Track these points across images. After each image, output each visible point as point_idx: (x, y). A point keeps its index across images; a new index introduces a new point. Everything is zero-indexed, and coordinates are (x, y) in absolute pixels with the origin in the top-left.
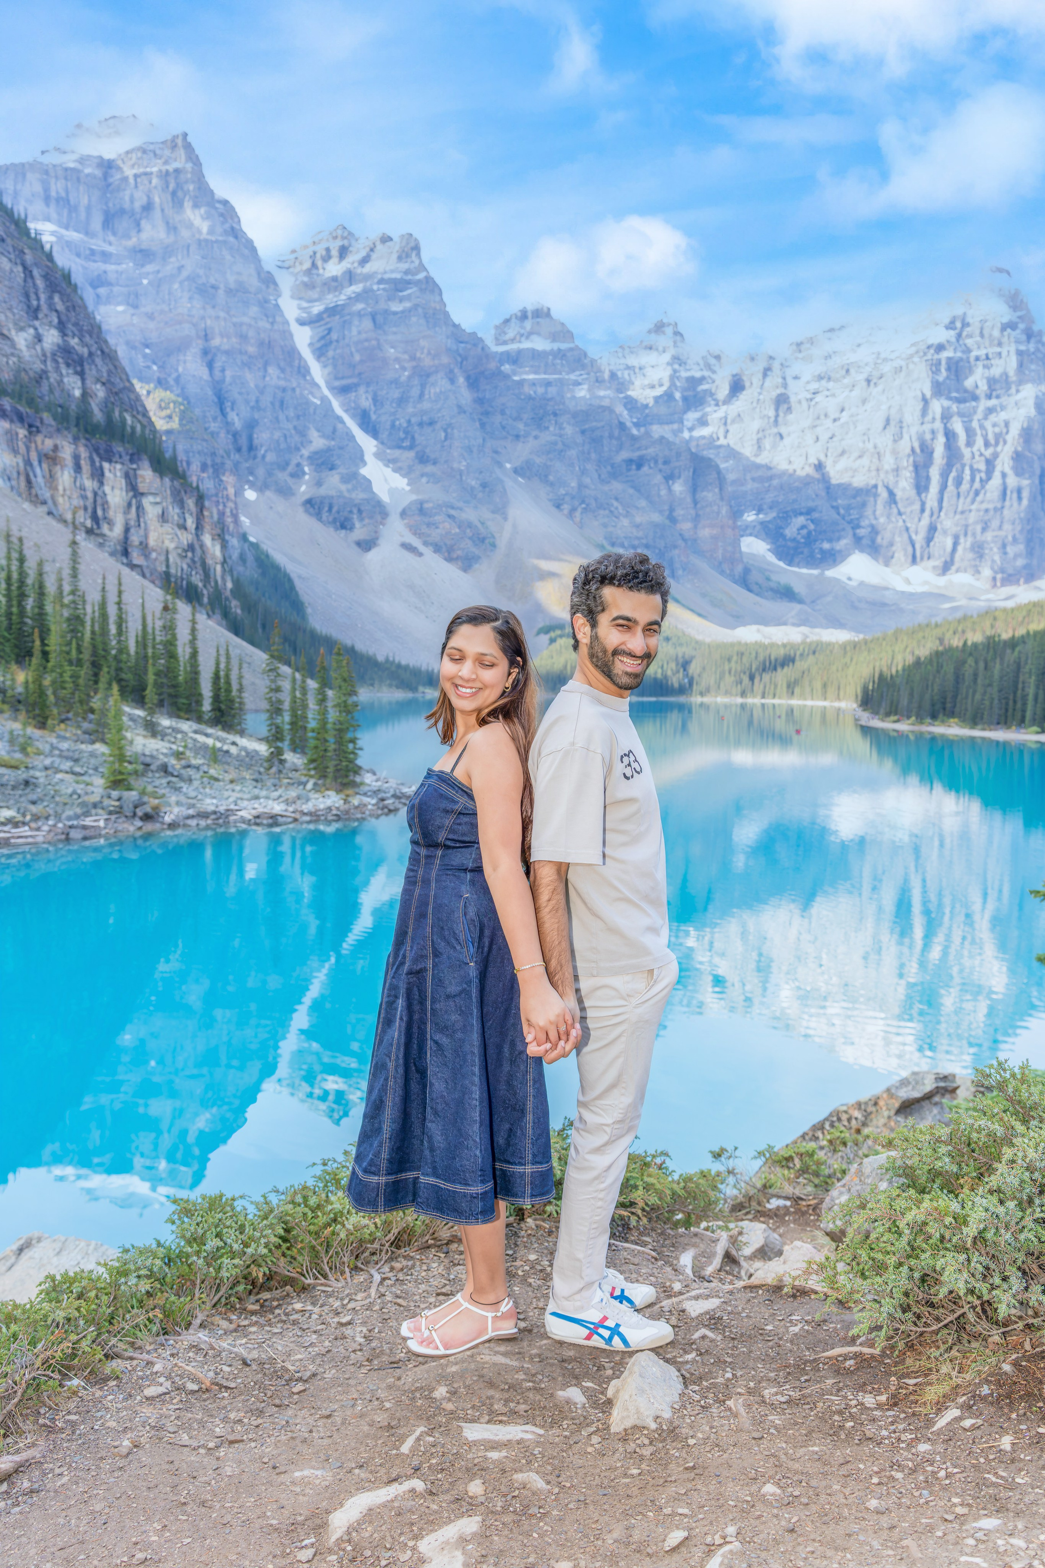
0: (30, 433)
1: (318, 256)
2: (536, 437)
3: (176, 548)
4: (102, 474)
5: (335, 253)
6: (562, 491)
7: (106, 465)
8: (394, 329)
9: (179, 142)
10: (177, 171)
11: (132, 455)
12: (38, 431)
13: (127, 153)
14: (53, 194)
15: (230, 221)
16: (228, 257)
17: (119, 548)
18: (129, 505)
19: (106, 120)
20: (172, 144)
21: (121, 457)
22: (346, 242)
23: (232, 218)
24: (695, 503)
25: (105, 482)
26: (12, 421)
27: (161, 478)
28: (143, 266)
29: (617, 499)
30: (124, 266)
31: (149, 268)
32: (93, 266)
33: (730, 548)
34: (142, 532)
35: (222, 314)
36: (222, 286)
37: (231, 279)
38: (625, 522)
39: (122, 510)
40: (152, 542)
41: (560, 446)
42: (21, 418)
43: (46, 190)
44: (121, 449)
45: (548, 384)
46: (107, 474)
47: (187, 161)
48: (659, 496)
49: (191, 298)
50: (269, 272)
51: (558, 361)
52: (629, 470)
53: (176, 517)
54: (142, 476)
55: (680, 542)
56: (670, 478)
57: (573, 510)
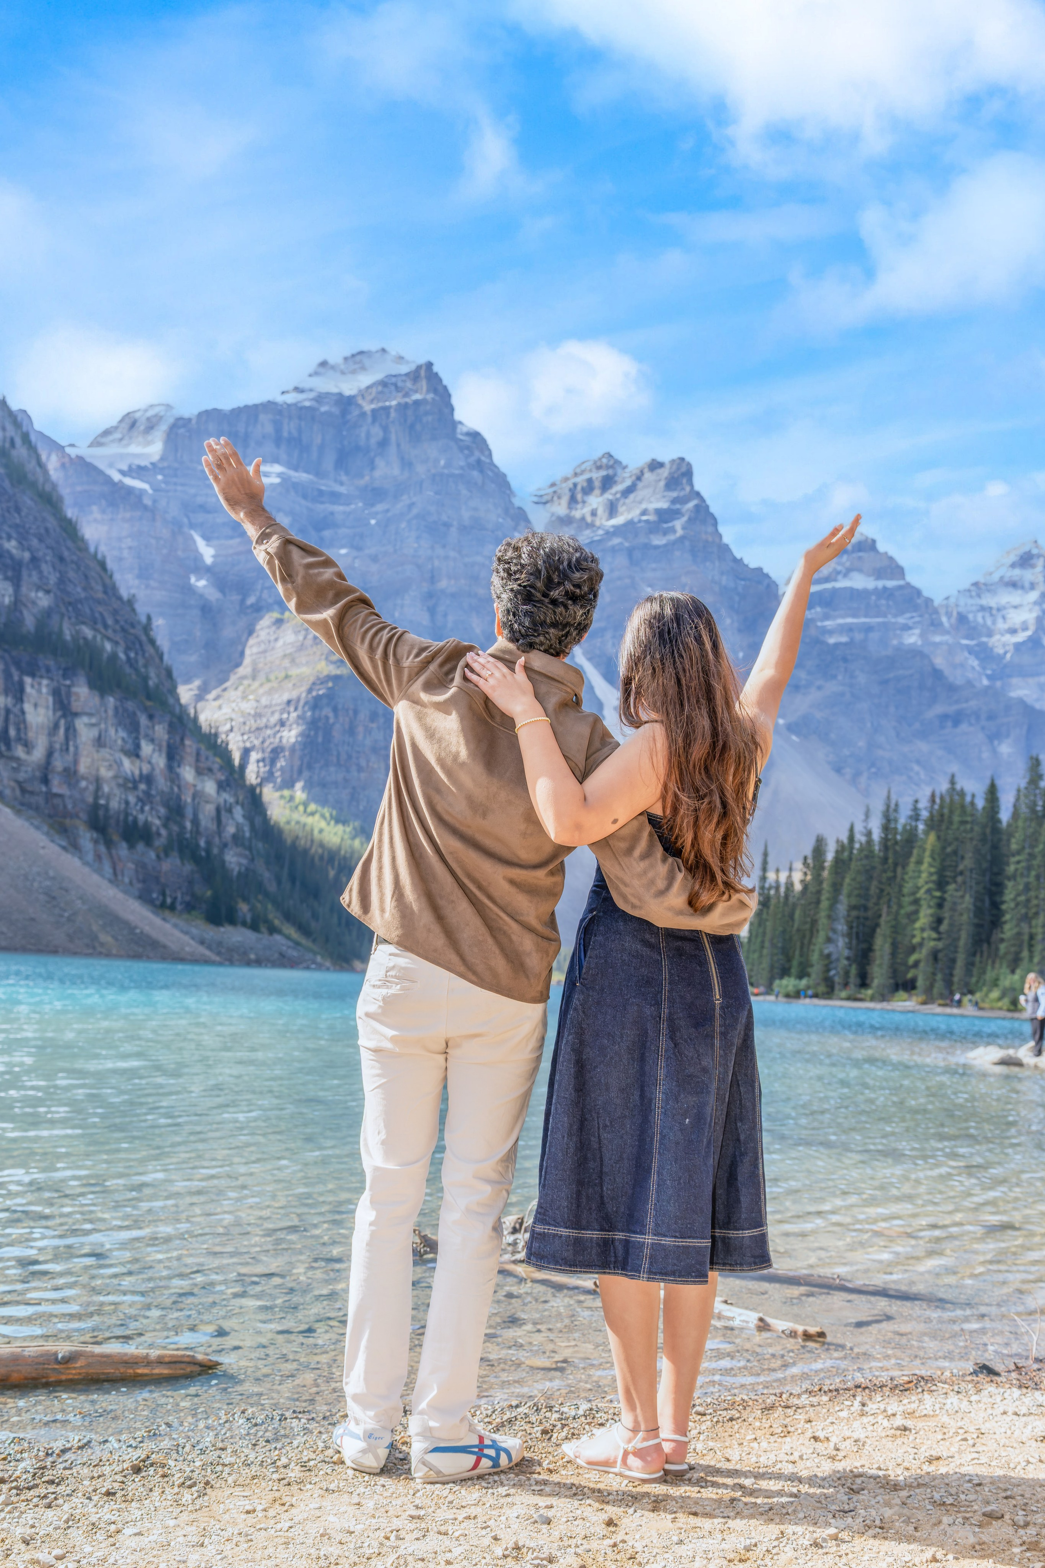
1: (579, 488)
2: (819, 688)
3: (116, 777)
4: (22, 690)
5: (597, 484)
6: (846, 752)
7: (28, 680)
8: (654, 565)
9: (423, 373)
10: (417, 403)
11: (66, 670)
13: (368, 388)
14: (285, 434)
15: (477, 454)
16: (464, 492)
17: (38, 774)
18: (56, 726)
19: (353, 356)
20: (415, 375)
21: (48, 670)
22: (611, 472)
23: (482, 452)
25: (25, 699)
27: (102, 697)
28: (373, 505)
29: (918, 762)
30: (353, 506)
31: (380, 507)
32: (320, 507)
34: (70, 758)
35: (452, 554)
36: (455, 523)
37: (466, 515)
39: (46, 732)
40: (82, 769)
41: (847, 698)
43: (278, 430)
44: (51, 663)
45: (869, 629)
46: (28, 689)
47: (428, 391)
49: (418, 538)
50: (520, 508)
51: (883, 602)
52: (942, 727)
53: (120, 742)
54: (77, 694)
56: (994, 737)
57: (857, 775)
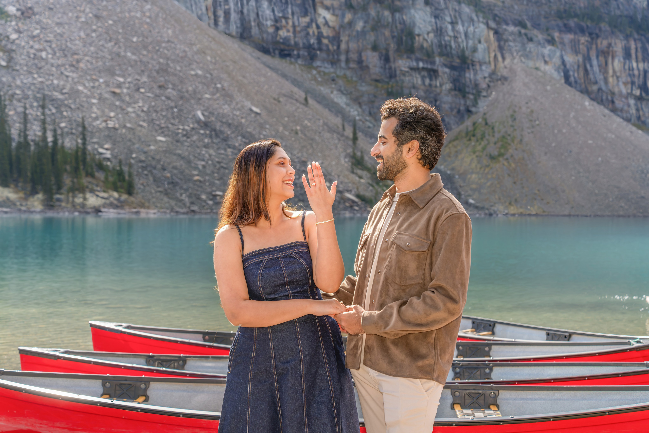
0: (592, 39)
12: (598, 36)
26: (575, 33)
42: (582, 31)
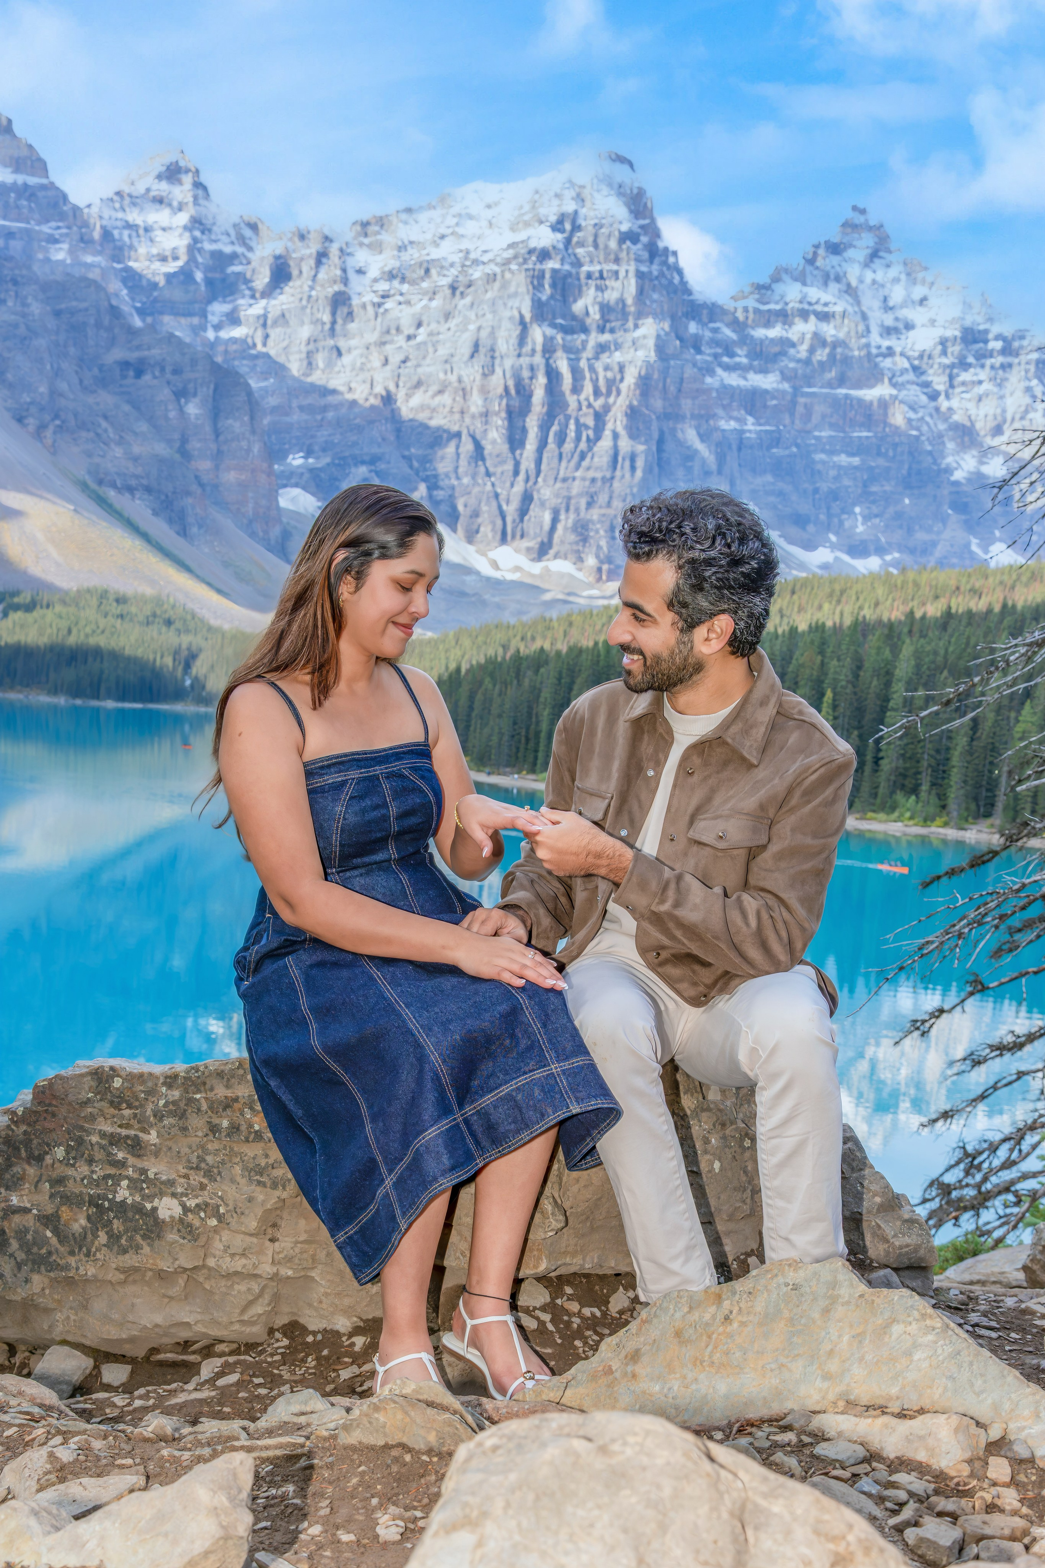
6: (25, 398)
24: (217, 433)
29: (106, 417)
33: (264, 502)
38: (118, 452)
41: (22, 330)
45: (9, 235)
48: (167, 418)
51: (25, 203)
52: (124, 377)
55: (194, 488)
56: (181, 394)
57: (42, 427)
